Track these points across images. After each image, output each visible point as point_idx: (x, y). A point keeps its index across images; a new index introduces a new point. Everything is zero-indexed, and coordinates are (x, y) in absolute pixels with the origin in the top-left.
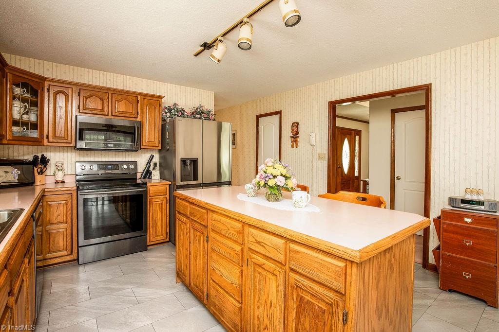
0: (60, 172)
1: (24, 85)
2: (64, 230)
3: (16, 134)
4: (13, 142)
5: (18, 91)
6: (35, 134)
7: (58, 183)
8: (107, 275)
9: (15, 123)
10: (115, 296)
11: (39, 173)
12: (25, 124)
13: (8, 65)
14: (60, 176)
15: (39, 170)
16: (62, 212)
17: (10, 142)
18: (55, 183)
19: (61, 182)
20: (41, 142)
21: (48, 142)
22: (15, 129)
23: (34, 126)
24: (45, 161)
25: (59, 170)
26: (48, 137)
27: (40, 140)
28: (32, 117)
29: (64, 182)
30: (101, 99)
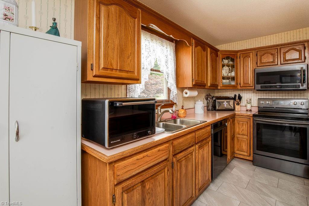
0: (249, 104)
1: (227, 58)
2: (246, 140)
3: (225, 84)
4: (223, 88)
5: (226, 61)
6: (233, 83)
7: (248, 111)
8: (266, 180)
9: (224, 78)
10: (261, 197)
11: (237, 104)
12: (228, 78)
13: (219, 50)
14: (249, 107)
15: (237, 103)
16: (245, 129)
17: (222, 88)
18: (246, 111)
19: (250, 111)
20: (237, 87)
21: (240, 87)
22: (224, 81)
23: (233, 79)
24: (240, 98)
25: (248, 103)
26: (240, 84)
27: (236, 86)
28: (233, 74)
29: (251, 111)
30: (272, 54)
